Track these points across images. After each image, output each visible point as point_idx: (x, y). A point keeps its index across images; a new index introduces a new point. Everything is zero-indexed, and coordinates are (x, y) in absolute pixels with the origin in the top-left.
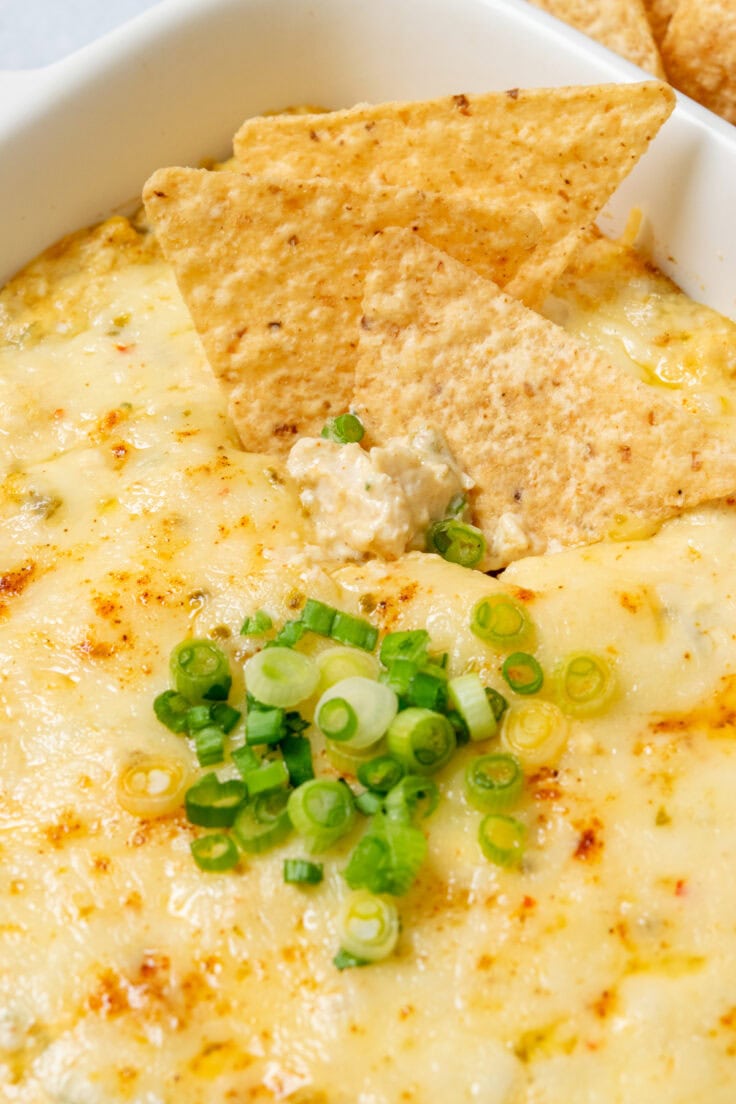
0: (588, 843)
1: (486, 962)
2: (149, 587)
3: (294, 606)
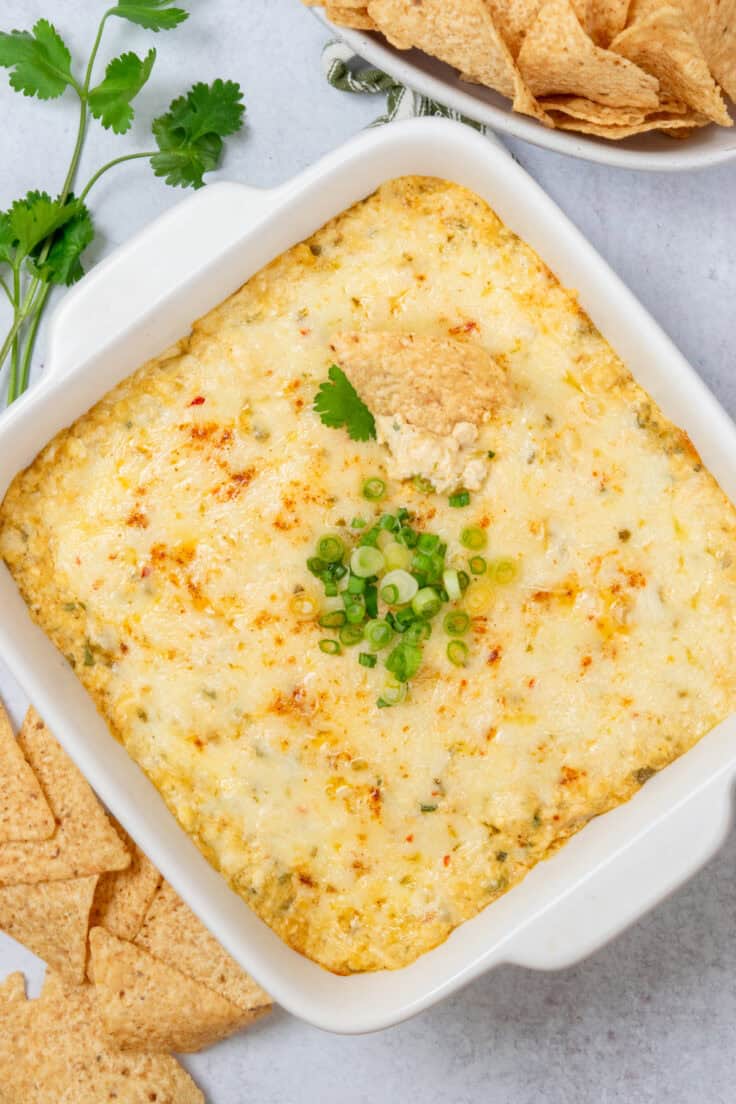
0: (495, 657)
1: (442, 710)
2: (309, 492)
3: (378, 514)
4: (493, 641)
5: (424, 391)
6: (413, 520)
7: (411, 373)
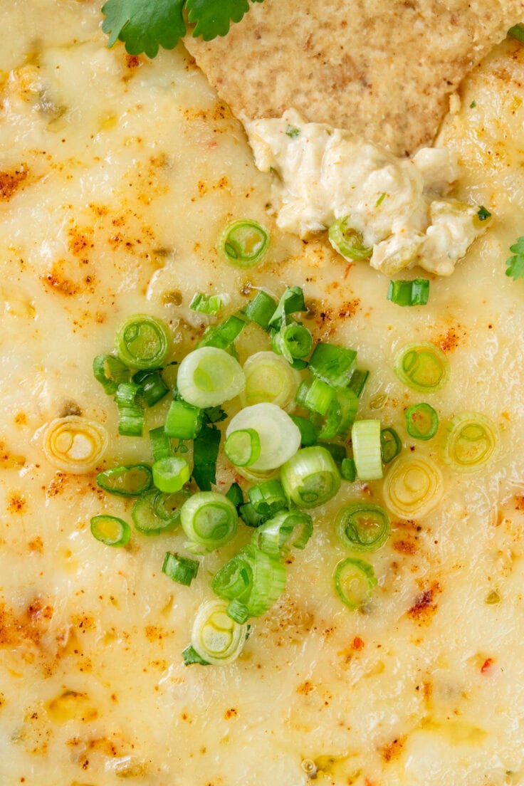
0: (422, 605)
1: (306, 688)
2: (122, 230)
3: (244, 293)
4: (424, 572)
5: (334, 59)
6: (312, 314)
7: (308, 24)
